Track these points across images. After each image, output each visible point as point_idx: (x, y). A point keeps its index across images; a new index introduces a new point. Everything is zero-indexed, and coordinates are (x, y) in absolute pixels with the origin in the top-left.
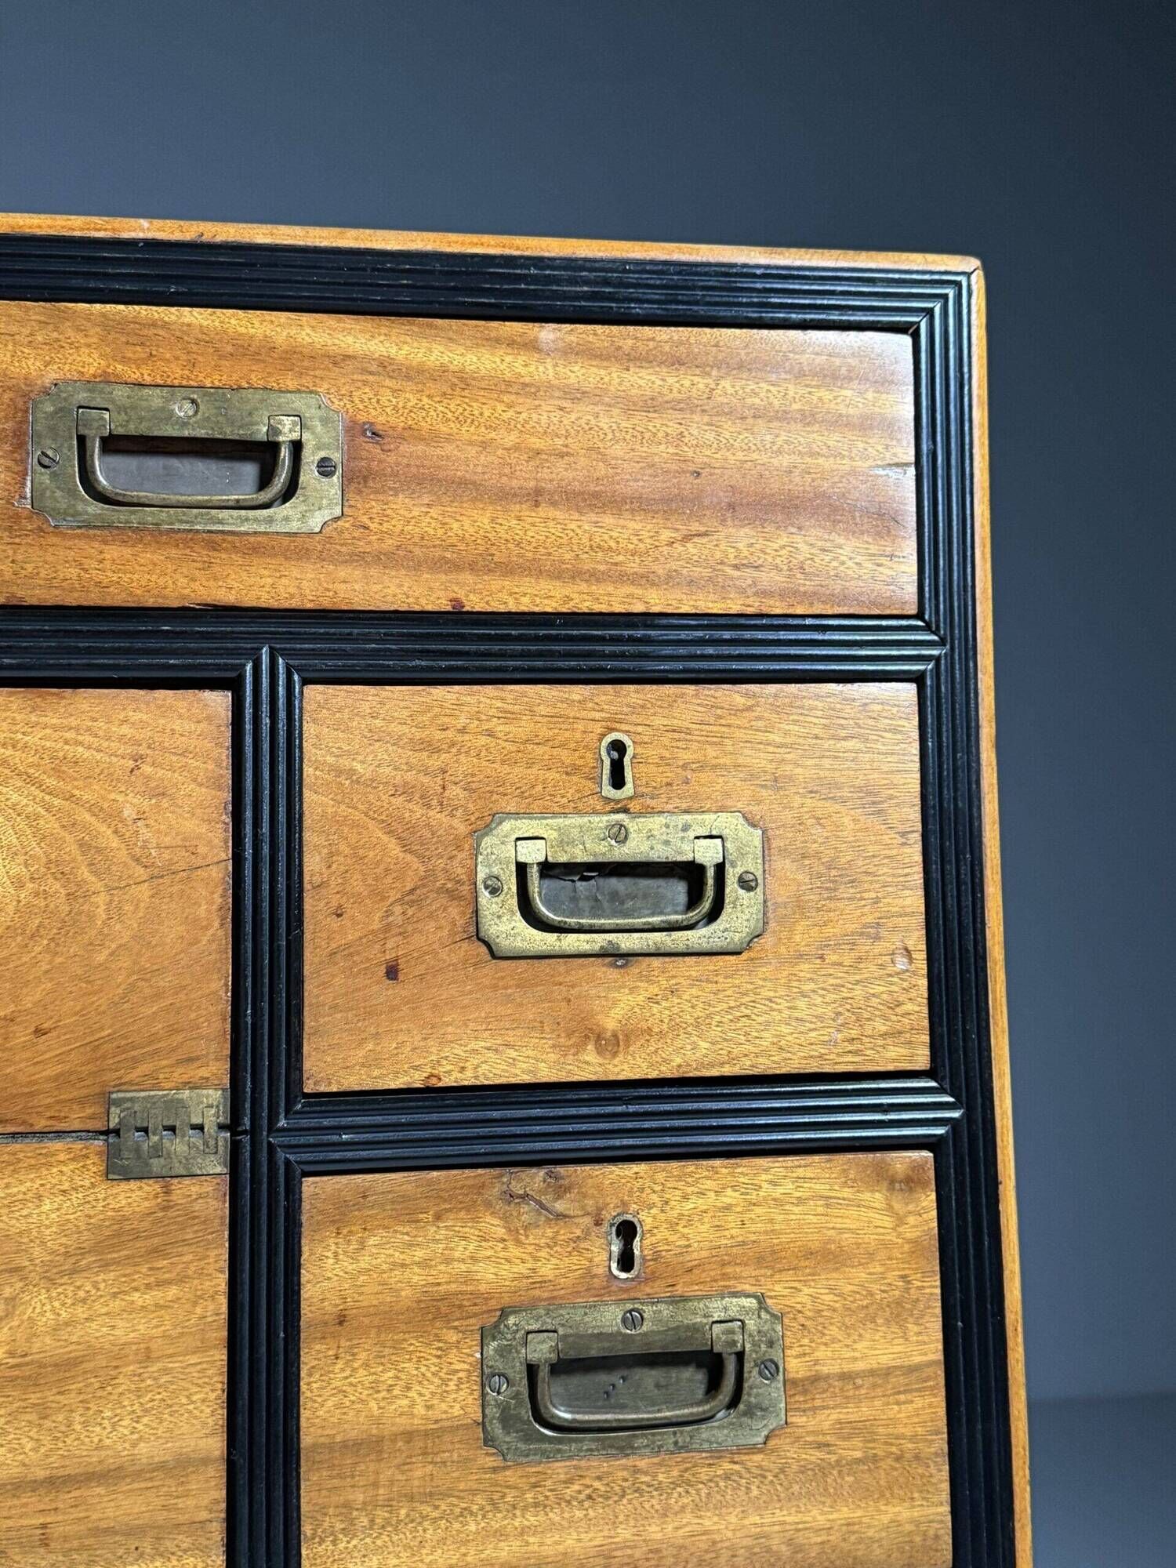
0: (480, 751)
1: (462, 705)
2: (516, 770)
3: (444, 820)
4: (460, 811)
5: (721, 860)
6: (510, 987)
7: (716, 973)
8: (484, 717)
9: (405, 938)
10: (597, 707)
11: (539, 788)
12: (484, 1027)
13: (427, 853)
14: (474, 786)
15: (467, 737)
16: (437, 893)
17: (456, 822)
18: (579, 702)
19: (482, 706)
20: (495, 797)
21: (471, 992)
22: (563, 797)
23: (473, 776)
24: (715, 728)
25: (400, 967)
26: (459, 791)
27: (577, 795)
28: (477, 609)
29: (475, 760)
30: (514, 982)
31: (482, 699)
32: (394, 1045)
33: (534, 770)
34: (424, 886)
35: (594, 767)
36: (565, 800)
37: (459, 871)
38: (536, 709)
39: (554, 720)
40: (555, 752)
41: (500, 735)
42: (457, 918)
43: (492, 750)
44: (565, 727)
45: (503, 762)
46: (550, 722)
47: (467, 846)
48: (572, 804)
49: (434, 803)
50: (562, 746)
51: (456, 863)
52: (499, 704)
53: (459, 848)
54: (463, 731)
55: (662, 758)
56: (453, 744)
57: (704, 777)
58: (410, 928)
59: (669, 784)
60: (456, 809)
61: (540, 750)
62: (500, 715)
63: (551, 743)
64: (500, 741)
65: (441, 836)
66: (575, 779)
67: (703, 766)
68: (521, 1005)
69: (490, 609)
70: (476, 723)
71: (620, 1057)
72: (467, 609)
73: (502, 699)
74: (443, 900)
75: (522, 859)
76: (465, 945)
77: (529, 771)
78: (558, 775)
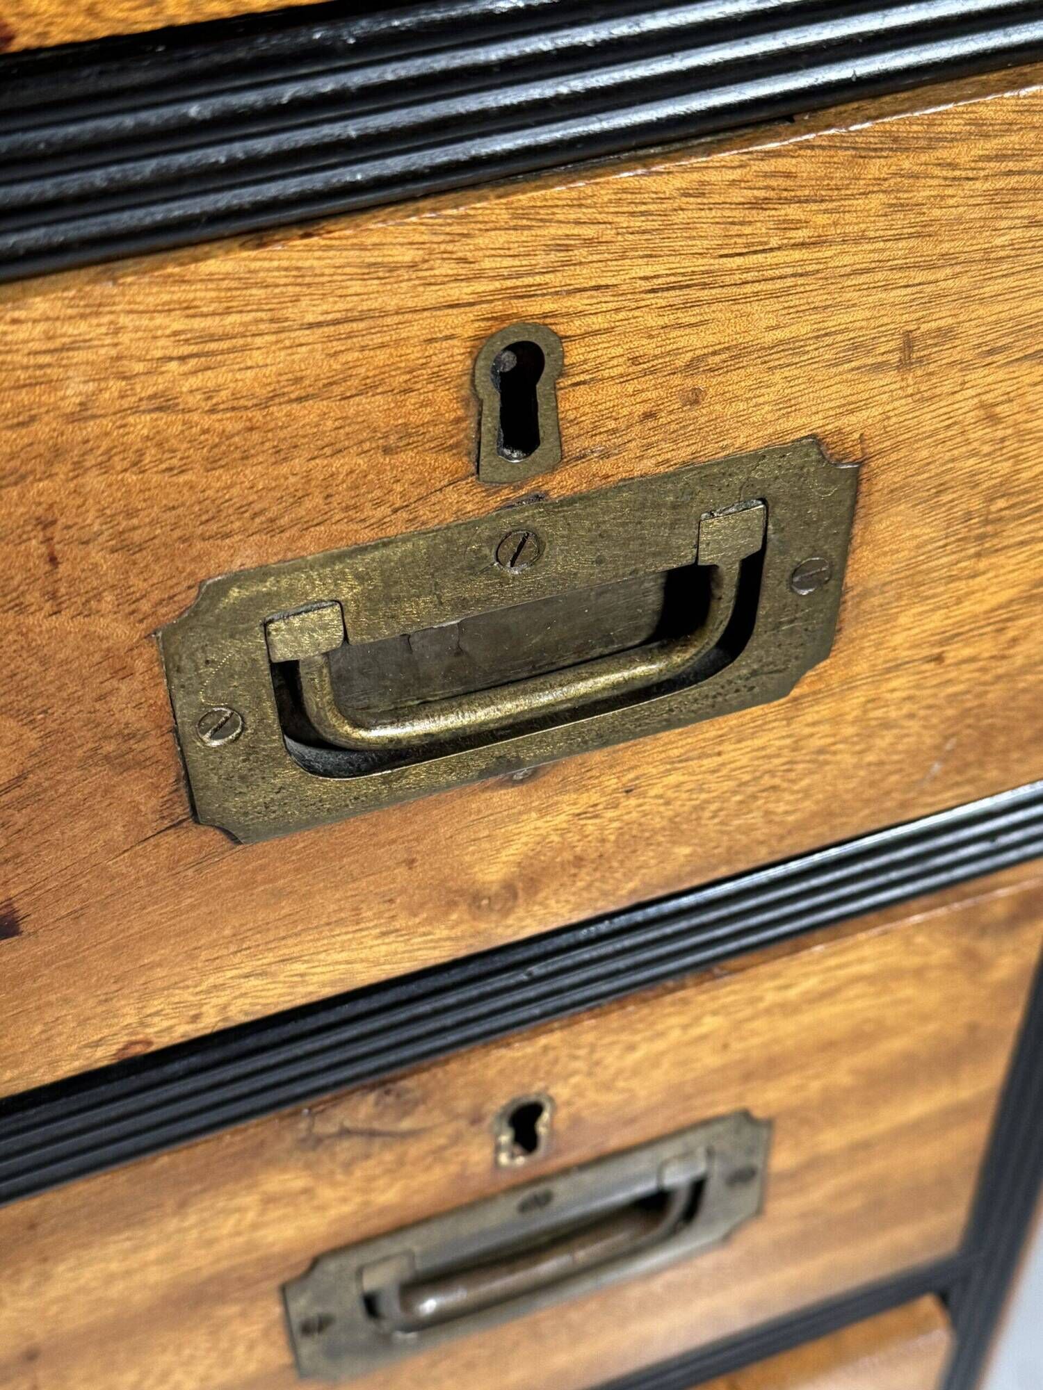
0: (141, 453)
1: (63, 349)
2: (249, 473)
3: (70, 626)
4: (109, 597)
5: (756, 546)
6: (282, 876)
7: (721, 739)
8: (139, 367)
9: (18, 866)
10: (463, 270)
11: (317, 500)
12: (233, 948)
13: (39, 703)
14: (137, 536)
15: (92, 428)
16: (81, 768)
17: (100, 625)
18: (413, 266)
19: (124, 338)
20: (199, 545)
21: (192, 907)
22: (379, 505)
23: (130, 515)
24: (780, 257)
25: (22, 913)
26: (96, 556)
27: (416, 493)
28: (58, 36)
29: (131, 478)
30: (290, 866)
31: (123, 320)
32: (38, 1029)
33: (298, 464)
34: (43, 764)
35: (458, 420)
36: (385, 510)
37: (130, 715)
38: (290, 312)
39: (344, 328)
40: (351, 408)
41: (192, 401)
42: (140, 799)
43: (174, 442)
44: (378, 339)
45: (212, 464)
46: (330, 339)
47: (140, 665)
48: (404, 515)
49: (33, 598)
50: (368, 388)
51: (115, 703)
52: (178, 323)
53: (123, 672)
54: (82, 413)
55: (634, 361)
56: (57, 453)
57: (738, 381)
58: (26, 847)
59: (649, 416)
60: (98, 597)
61: (309, 413)
62: (186, 350)
63: (337, 390)
64: (195, 417)
65: (66, 661)
66: (407, 457)
67: (737, 354)
68: (309, 895)
69: (102, 30)
70: (116, 386)
71: (520, 912)
72: (23, 41)
73: (189, 309)
74: (101, 775)
75: (283, 653)
76: (170, 838)
77: (284, 469)
78: (362, 462)
